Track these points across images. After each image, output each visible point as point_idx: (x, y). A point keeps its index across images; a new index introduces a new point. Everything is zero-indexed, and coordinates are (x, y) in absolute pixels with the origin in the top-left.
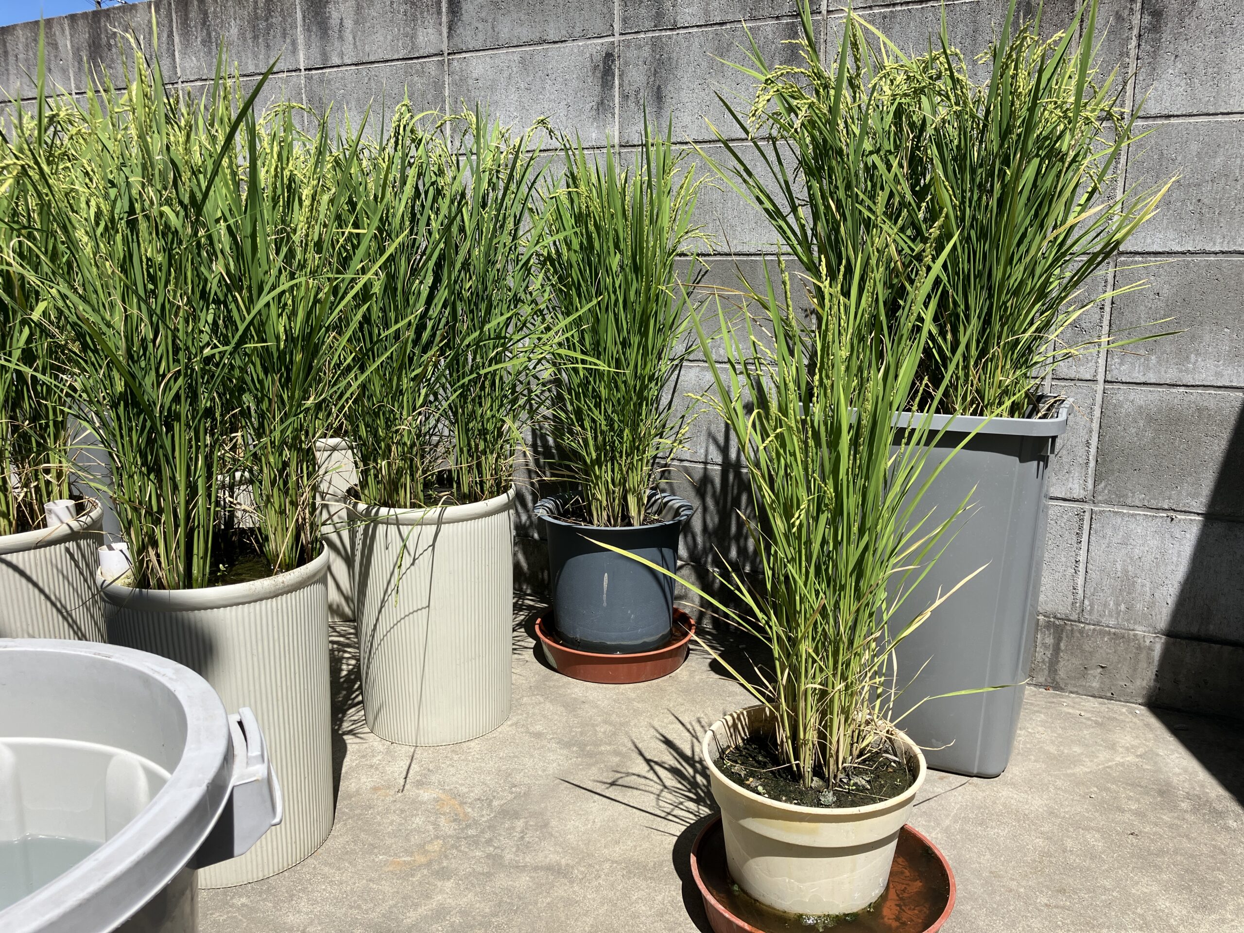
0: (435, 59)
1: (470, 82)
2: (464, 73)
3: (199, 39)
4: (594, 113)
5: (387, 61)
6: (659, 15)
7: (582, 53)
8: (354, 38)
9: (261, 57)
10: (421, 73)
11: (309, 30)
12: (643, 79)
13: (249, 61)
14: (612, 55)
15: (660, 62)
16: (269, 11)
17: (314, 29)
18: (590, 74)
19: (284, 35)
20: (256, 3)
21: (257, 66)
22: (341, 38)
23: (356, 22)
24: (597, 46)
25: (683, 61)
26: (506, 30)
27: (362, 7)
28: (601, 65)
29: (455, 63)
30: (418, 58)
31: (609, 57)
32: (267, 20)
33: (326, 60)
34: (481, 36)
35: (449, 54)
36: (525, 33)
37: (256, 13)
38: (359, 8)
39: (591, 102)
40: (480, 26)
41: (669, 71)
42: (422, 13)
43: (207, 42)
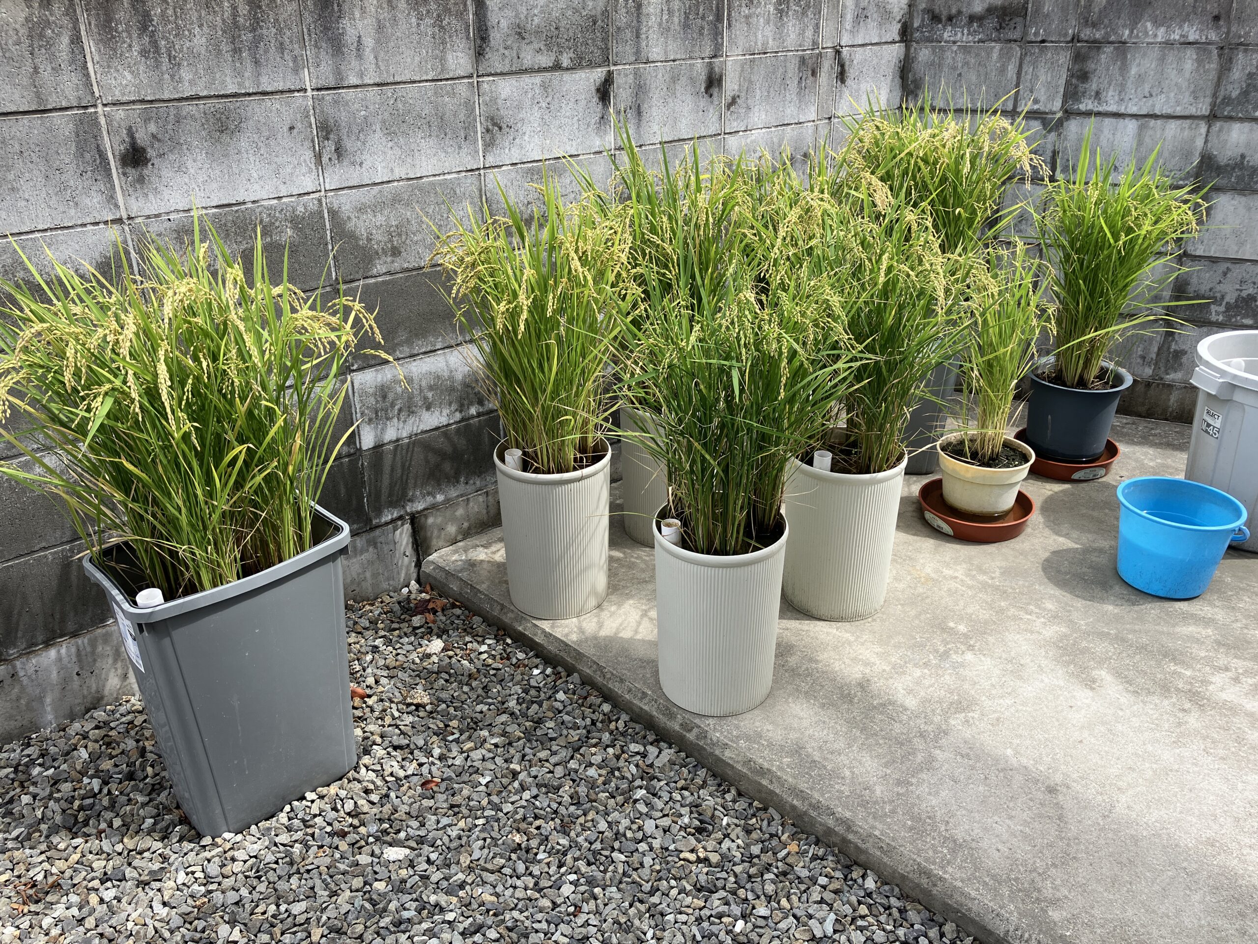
0: (466, 81)
1: (500, 102)
2: (494, 94)
3: (136, 48)
4: (598, 125)
5: (414, 82)
6: (638, 52)
7: (588, 79)
8: (376, 58)
9: (247, 74)
10: (453, 94)
11: (316, 46)
12: (630, 99)
13: (228, 79)
15: (640, 86)
16: (257, 21)
17: (324, 45)
18: (594, 95)
19: (281, 48)
20: (234, 8)
21: (239, 84)
22: (360, 57)
23: (378, 41)
24: (599, 74)
25: (653, 86)
26: (528, 57)
27: (384, 27)
28: (602, 89)
29: (485, 86)
30: (447, 79)
31: (607, 81)
32: (254, 30)
33: (342, 79)
34: (507, 61)
35: (478, 76)
37: (235, 23)
38: (380, 27)
39: (597, 118)
40: (506, 52)
41: (645, 93)
42: (450, 37)
43: (151, 51)
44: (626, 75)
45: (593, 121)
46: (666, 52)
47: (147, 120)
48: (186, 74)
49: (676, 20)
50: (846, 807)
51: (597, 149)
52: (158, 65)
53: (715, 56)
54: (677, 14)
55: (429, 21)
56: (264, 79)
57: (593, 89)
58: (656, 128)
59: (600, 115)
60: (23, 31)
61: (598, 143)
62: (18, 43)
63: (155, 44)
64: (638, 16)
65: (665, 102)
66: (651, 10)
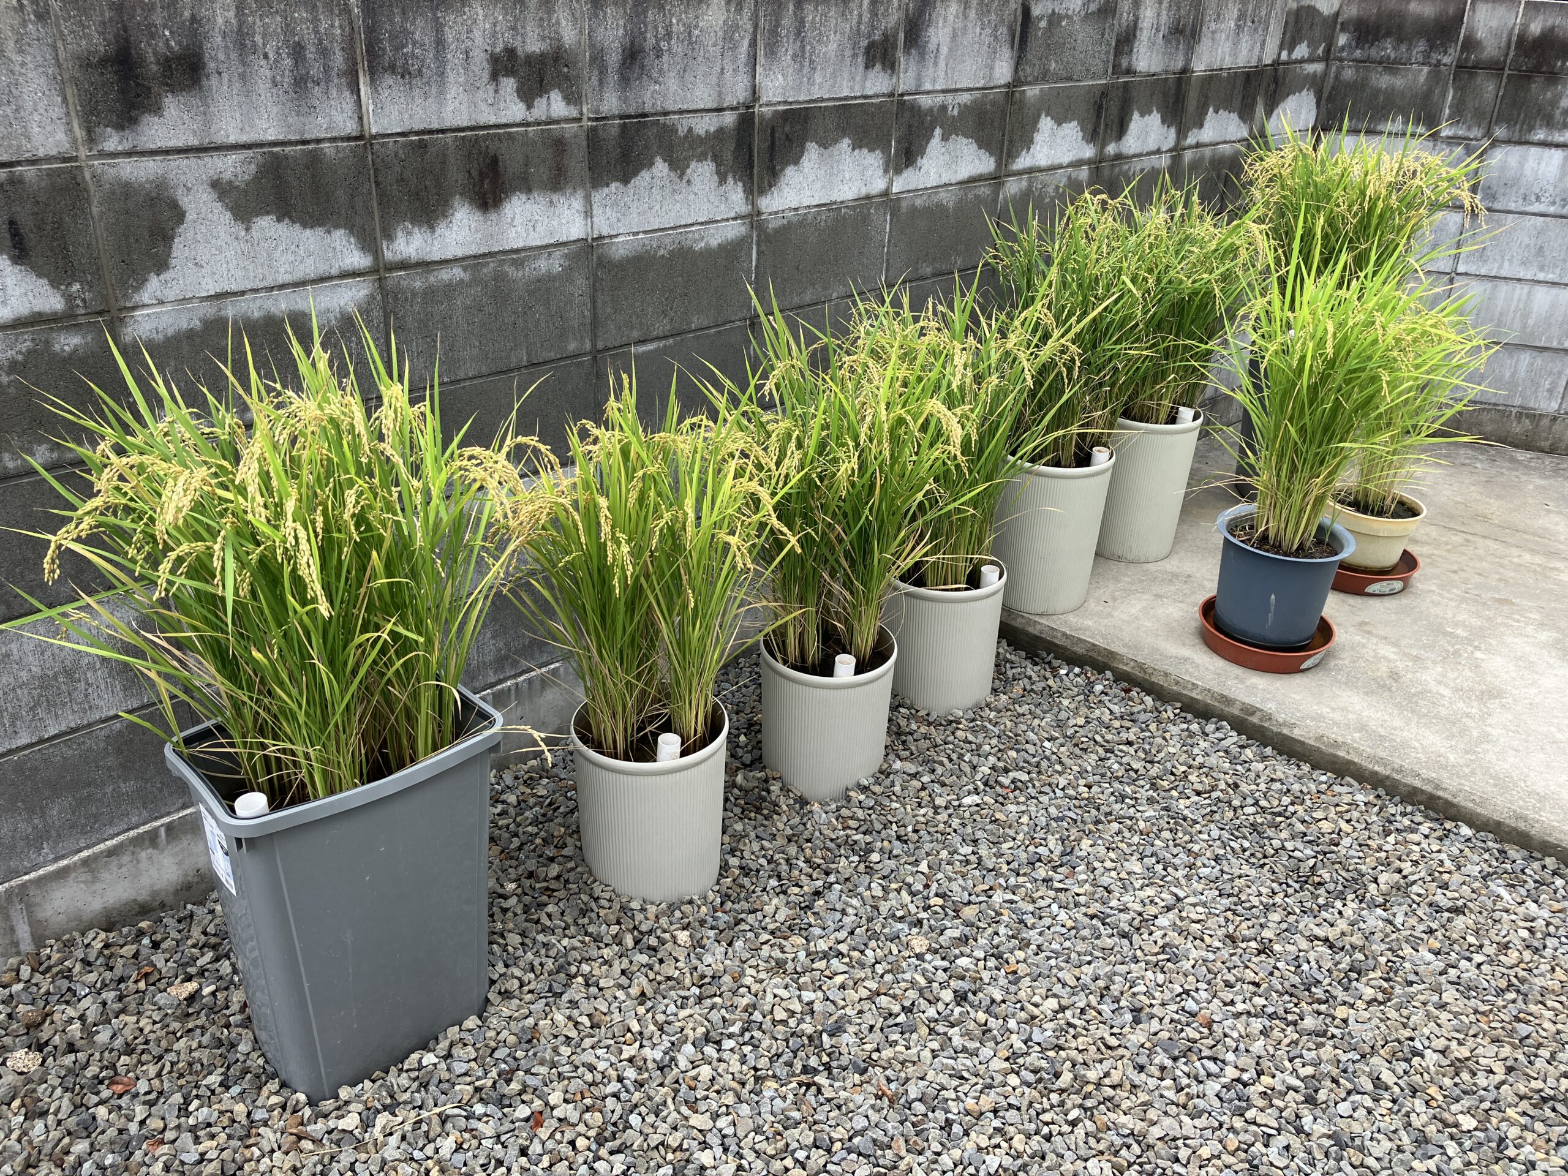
3: (790, 52)
9: (858, 78)
17: (913, 52)
20: (860, 16)
21: (852, 88)
22: (936, 64)
23: (951, 50)
27: (957, 35)
37: (859, 29)
38: (954, 36)
41: (1129, 106)
42: (1000, 46)
43: (799, 57)
44: (1118, 88)
45: (1088, 135)
46: (1150, 66)
47: (785, 120)
48: (818, 78)
49: (1161, 34)
50: (1429, 769)
51: (1087, 161)
52: (801, 70)
53: (1185, 71)
54: (1163, 29)
55: (988, 31)
56: (868, 84)
57: (1092, 100)
58: (1132, 141)
59: (1093, 127)
60: (720, 34)
61: (1088, 155)
62: (714, 46)
63: (803, 47)
64: (1134, 30)
65: (1142, 117)
66: (1145, 24)
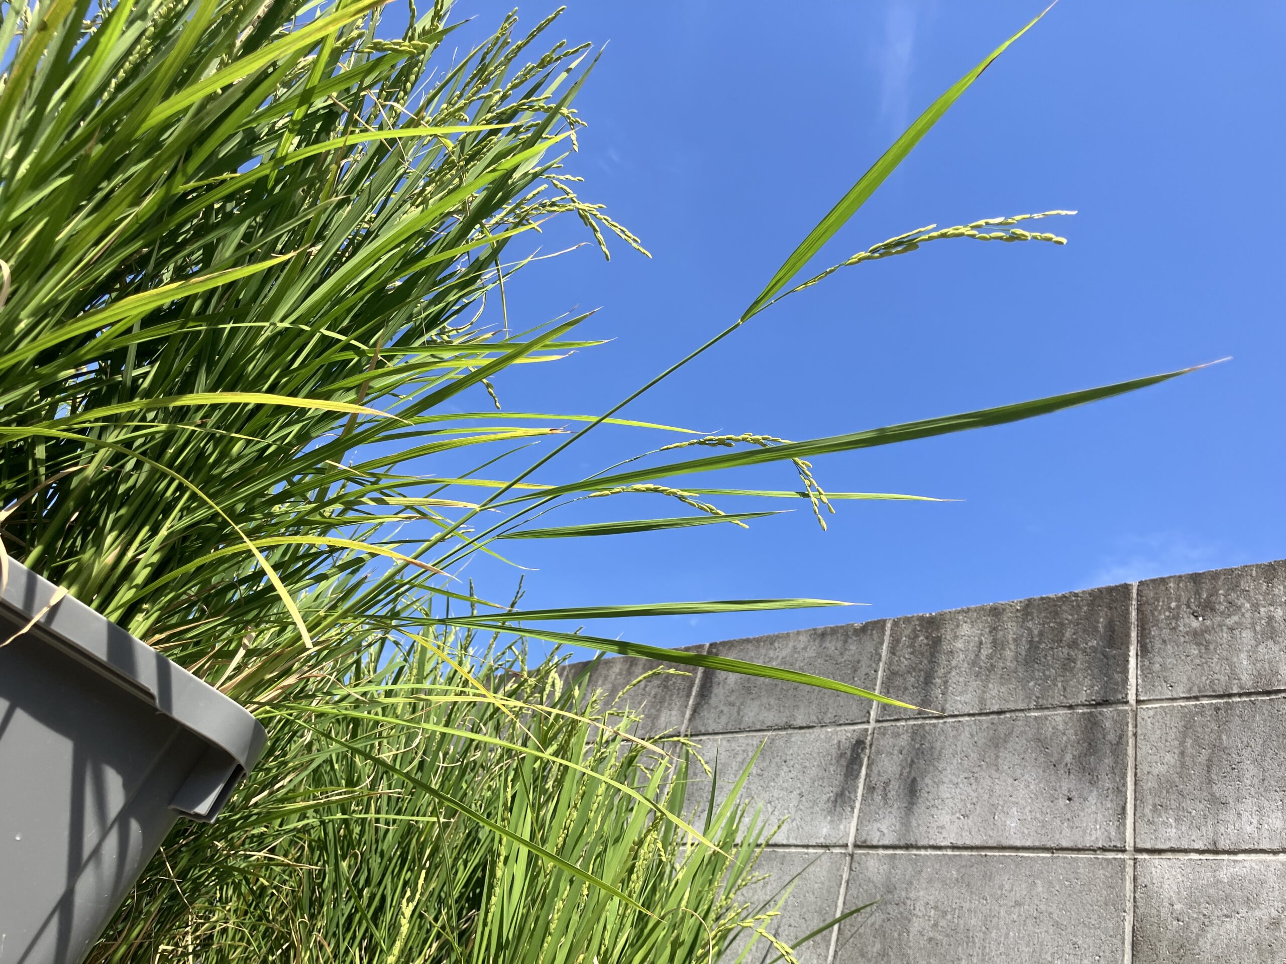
4: (830, 804)
6: (925, 703)
7: (829, 739)
12: (896, 769)
14: (863, 742)
15: (920, 752)
18: (834, 761)
24: (847, 733)
25: (948, 752)
26: (752, 713)
28: (849, 753)
31: (859, 744)
36: (770, 718)
39: (829, 793)
41: (929, 762)
42: (671, 696)
44: (897, 735)
45: (825, 798)
46: (982, 701)
49: (1009, 654)
51: (821, 841)
53: (1105, 703)
54: (1012, 647)
57: (834, 752)
58: (944, 817)
59: (838, 790)
61: (824, 831)
64: (932, 655)
65: (972, 777)
66: (959, 644)
